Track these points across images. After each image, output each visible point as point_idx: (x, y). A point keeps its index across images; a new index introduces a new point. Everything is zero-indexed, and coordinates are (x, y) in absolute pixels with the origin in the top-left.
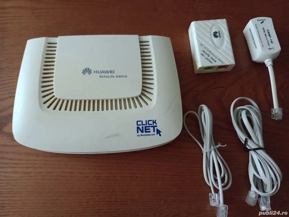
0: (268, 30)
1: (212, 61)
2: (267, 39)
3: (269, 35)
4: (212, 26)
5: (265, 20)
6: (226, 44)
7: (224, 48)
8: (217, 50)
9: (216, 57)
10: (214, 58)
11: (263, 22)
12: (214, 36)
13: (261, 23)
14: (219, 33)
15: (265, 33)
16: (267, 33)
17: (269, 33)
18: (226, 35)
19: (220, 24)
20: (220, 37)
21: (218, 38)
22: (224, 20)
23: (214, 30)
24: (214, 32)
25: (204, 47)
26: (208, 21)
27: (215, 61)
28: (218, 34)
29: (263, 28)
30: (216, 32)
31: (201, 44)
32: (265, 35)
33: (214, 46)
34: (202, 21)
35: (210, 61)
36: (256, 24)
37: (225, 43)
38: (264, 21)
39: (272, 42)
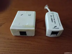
0: (52, 22)
2: (54, 18)
3: (52, 19)
5: (53, 28)
11: (55, 27)
13: (56, 26)
16: (53, 21)
17: (52, 20)
32: (54, 20)
36: (60, 26)
38: (54, 28)
39: (51, 16)
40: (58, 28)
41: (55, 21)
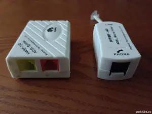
0: (111, 41)
2: (114, 33)
3: (109, 36)
5: (115, 54)
7: (56, 41)
9: (39, 48)
11: (118, 52)
13: (122, 50)
14: (55, 29)
16: (113, 39)
17: (110, 39)
20: (55, 32)
21: (53, 32)
22: (67, 21)
24: (49, 28)
25: (27, 38)
27: (35, 52)
28: (53, 29)
29: (118, 44)
31: (25, 36)
32: (115, 37)
35: (26, 51)
36: (131, 49)
39: (107, 30)
41: (117, 40)
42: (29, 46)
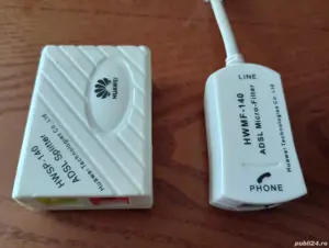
0: (247, 142)
1: (63, 176)
2: (256, 109)
3: (245, 123)
4: (101, 62)
5: (252, 188)
6: (129, 120)
7: (119, 134)
8: (96, 139)
9: (82, 163)
10: (74, 166)
11: (260, 180)
12: (96, 91)
13: (268, 175)
14: (115, 85)
15: (259, 131)
17: (246, 133)
18: (138, 91)
19: (126, 59)
20: (115, 97)
21: (109, 99)
22: (142, 48)
23: (100, 75)
24: (99, 81)
25: (50, 125)
26: (92, 47)
27: (76, 180)
28: (109, 88)
29: (263, 152)
30: (105, 79)
31: (44, 116)
32: (258, 126)
33: (87, 123)
34: (72, 47)
35: (55, 177)
36: (289, 170)
37: (129, 117)
38: (256, 184)
39: (241, 98)
40: (280, 188)
41: (261, 138)
42: (57, 155)
